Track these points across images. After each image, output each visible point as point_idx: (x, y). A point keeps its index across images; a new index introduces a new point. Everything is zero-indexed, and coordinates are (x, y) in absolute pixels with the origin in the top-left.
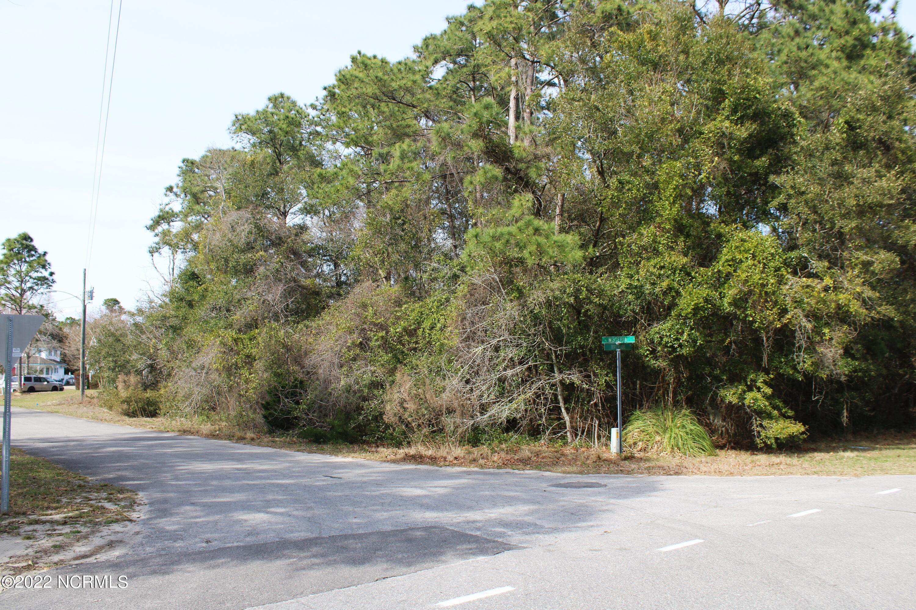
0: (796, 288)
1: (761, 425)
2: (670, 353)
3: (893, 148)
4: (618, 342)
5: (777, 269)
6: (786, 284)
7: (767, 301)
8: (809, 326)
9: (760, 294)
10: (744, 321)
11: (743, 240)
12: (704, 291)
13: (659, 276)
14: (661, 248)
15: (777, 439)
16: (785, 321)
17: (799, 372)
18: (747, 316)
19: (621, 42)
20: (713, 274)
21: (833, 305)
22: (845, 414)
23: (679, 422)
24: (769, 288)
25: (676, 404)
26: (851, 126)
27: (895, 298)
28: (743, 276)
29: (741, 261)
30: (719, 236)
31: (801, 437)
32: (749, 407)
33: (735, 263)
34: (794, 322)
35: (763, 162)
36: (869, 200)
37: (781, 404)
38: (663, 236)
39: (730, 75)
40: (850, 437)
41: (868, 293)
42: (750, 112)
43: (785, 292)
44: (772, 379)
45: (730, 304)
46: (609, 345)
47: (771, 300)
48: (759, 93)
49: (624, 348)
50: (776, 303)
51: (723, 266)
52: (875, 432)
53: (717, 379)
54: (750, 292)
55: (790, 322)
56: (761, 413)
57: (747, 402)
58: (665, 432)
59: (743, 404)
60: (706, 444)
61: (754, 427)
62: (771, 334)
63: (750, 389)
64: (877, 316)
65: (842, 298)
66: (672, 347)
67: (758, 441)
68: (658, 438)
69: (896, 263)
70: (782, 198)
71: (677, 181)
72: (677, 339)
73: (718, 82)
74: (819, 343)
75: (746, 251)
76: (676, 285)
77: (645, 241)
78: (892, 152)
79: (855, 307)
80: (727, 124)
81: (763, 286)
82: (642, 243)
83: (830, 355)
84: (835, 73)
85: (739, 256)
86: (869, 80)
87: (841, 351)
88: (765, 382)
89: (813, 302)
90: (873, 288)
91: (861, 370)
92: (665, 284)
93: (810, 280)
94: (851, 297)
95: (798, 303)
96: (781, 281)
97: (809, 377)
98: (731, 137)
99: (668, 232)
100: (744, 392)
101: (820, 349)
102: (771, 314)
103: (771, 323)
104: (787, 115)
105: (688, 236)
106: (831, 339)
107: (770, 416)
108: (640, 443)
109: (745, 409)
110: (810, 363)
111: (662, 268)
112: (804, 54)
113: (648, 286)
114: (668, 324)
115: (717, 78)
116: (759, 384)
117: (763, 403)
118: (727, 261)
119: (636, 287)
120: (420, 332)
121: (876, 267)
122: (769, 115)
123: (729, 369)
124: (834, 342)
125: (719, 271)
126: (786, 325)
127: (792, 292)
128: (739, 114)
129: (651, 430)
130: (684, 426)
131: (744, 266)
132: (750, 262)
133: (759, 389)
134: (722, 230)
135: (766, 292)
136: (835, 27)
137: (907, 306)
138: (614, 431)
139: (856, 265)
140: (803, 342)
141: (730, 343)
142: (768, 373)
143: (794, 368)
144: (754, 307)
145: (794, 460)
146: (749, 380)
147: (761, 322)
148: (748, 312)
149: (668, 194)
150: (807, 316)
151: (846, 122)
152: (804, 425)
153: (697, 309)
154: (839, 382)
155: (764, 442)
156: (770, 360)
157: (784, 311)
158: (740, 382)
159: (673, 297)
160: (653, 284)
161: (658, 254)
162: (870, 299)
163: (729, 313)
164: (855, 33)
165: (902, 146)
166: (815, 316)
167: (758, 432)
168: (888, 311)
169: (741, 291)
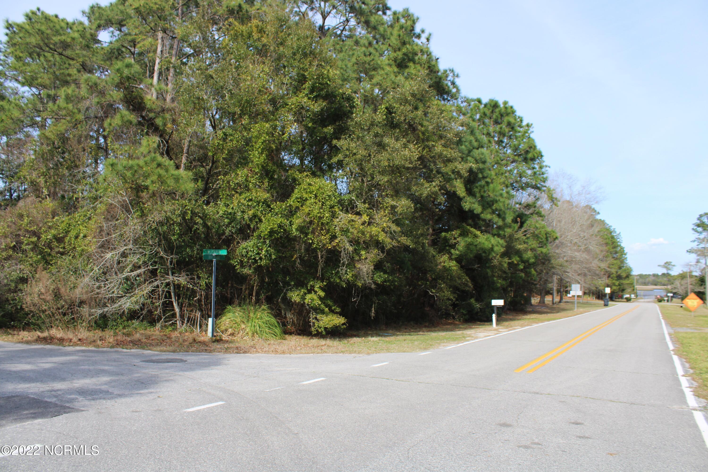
0: (344, 221)
1: (316, 318)
2: (254, 263)
3: (417, 129)
4: (214, 254)
5: (332, 207)
6: (337, 218)
7: (322, 229)
8: (351, 249)
9: (318, 224)
10: (306, 243)
11: (310, 184)
12: (279, 220)
13: (248, 207)
14: (251, 185)
15: (326, 328)
16: (334, 244)
17: (343, 281)
18: (308, 239)
19: (236, 31)
20: (286, 207)
21: (368, 236)
22: (373, 311)
23: (259, 314)
24: (325, 220)
25: (258, 301)
26: (389, 111)
27: (411, 232)
28: (307, 210)
29: (306, 199)
30: (294, 180)
31: (342, 327)
32: (308, 305)
33: (303, 201)
34: (341, 245)
35: (329, 130)
36: (397, 163)
37: (331, 304)
38: (253, 177)
39: (310, 64)
40: (383, 327)
41: (393, 227)
42: (323, 93)
43: (335, 223)
44: (325, 286)
45: (296, 230)
46: (207, 256)
47: (325, 229)
48: (330, 81)
49: (219, 259)
50: (328, 231)
51: (293, 202)
52: (401, 323)
53: (287, 284)
54: (311, 222)
55: (338, 245)
56: (316, 310)
57: (306, 301)
58: (248, 321)
59: (304, 303)
60: (278, 331)
61: (311, 319)
62: (324, 253)
63: (309, 292)
64: (397, 244)
65: (374, 230)
66: (254, 259)
67: (313, 329)
68: (243, 326)
69: (411, 207)
70: (340, 156)
71: (265, 137)
72: (258, 254)
73: (302, 69)
74: (358, 261)
75: (311, 192)
76: (259, 213)
77: (240, 179)
78: (417, 132)
79: (382, 237)
80: (305, 100)
81: (320, 218)
82: (238, 181)
83: (365, 270)
84: (387, 74)
85: (305, 196)
87: (372, 267)
88: (320, 287)
89: (355, 232)
90: (397, 224)
91: (389, 281)
92: (251, 213)
93: (354, 216)
94: (380, 230)
95: (345, 232)
96: (334, 215)
97: (351, 285)
98: (307, 109)
99: (256, 174)
100: (305, 294)
101: (358, 265)
102: (325, 238)
103: (324, 245)
104: (349, 99)
105: (272, 178)
106: (366, 258)
107: (323, 312)
108: (230, 330)
109: (305, 306)
110: (351, 275)
111: (251, 200)
112: (368, 59)
113: (239, 214)
114: (252, 242)
115: (302, 66)
116: (316, 289)
117: (317, 302)
118: (297, 198)
119: (230, 213)
120: (67, 239)
121: (399, 210)
122: (335, 97)
123: (296, 277)
124: (368, 260)
125: (290, 205)
126: (335, 247)
127: (341, 224)
128: (315, 94)
129: (238, 320)
130: (261, 318)
131: (308, 203)
132: (313, 200)
133: (316, 292)
134: (296, 176)
135: (322, 224)
136: (391, 44)
137: (419, 238)
138: (210, 321)
139: (387, 207)
140: (345, 260)
141: (297, 258)
142: (322, 281)
143: (340, 278)
144: (313, 232)
145: (336, 343)
146: (309, 286)
147: (318, 244)
148: (309, 237)
149: (257, 146)
150: (350, 242)
151: (386, 108)
152: (345, 318)
153: (272, 232)
154: (370, 289)
155: (317, 331)
156: (323, 271)
157: (334, 237)
158: (303, 287)
159: (257, 222)
160: (243, 212)
161: (248, 190)
162: (395, 232)
163: (295, 236)
164: (404, 50)
165: (423, 129)
166: (355, 242)
167: (314, 323)
168: (405, 240)
169: (304, 221)
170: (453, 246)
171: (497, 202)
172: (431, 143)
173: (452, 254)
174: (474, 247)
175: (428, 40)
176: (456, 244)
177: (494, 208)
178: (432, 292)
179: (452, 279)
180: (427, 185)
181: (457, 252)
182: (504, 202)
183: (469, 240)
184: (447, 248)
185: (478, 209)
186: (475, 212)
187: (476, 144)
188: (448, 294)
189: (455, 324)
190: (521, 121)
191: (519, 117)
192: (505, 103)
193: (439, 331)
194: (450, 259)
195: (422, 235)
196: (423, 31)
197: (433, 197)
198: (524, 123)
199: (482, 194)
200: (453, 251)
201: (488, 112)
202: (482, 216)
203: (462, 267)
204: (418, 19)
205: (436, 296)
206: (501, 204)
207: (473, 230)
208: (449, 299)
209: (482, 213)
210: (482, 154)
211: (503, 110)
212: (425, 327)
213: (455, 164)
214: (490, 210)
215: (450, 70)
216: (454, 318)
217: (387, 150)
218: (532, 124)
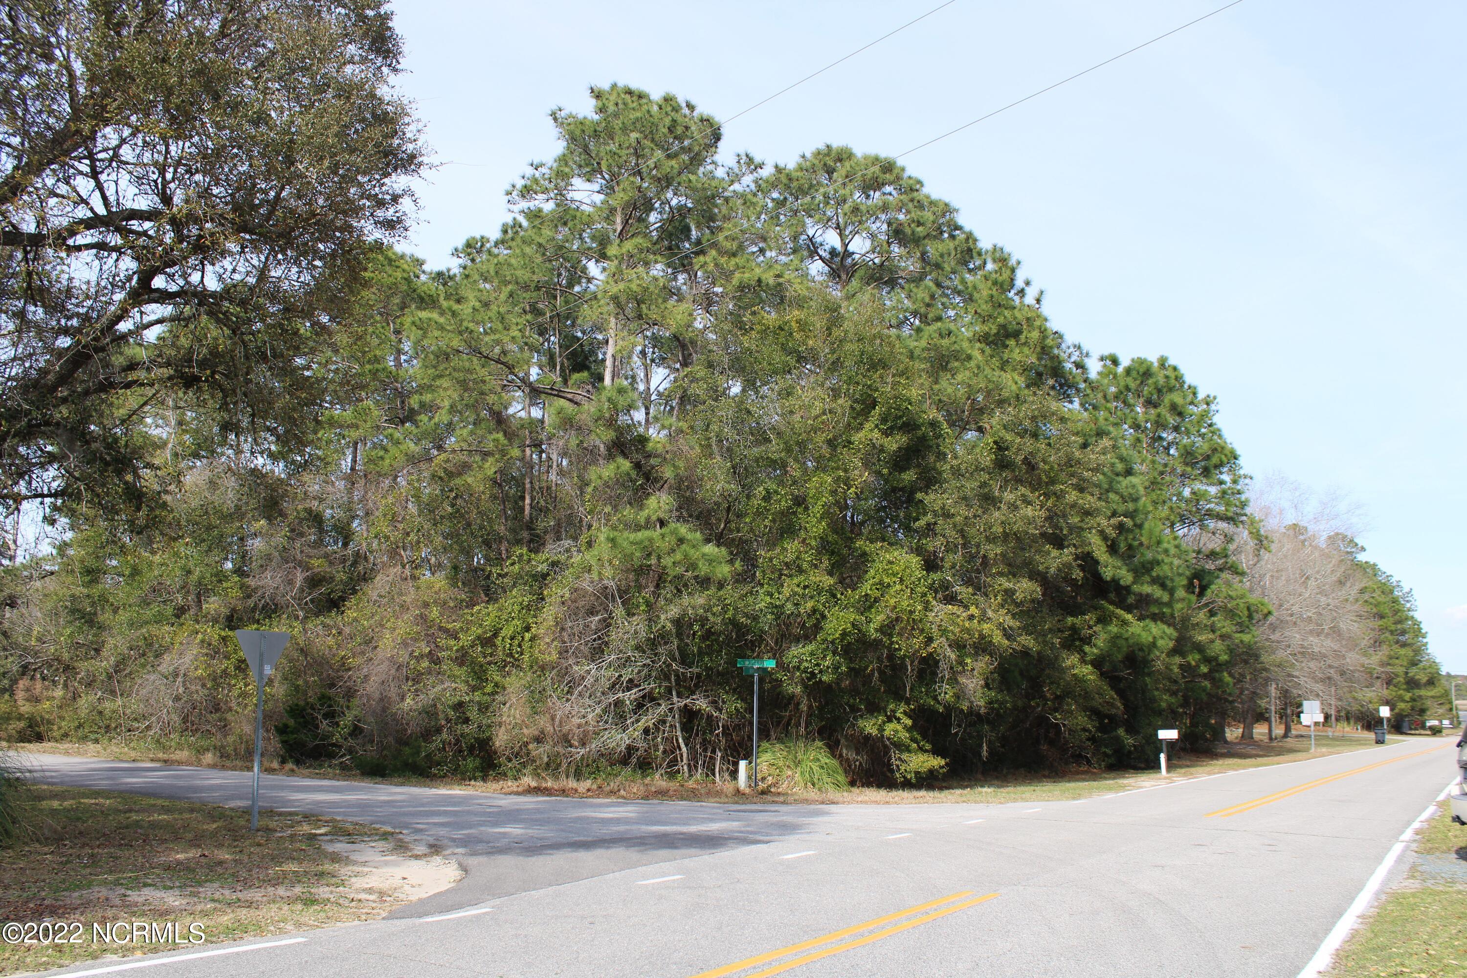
0: (941, 615)
1: (900, 759)
2: (809, 679)
3: (1038, 468)
4: (756, 666)
5: (924, 595)
6: (932, 611)
7: (913, 629)
8: (953, 656)
9: (908, 621)
10: (889, 648)
11: (890, 562)
12: (852, 616)
13: (803, 596)
14: (805, 565)
15: (917, 773)
16: (930, 650)
17: (939, 703)
18: (892, 643)
19: (764, 324)
20: (861, 597)
21: (977, 635)
22: (985, 749)
23: (812, 755)
24: (916, 616)
25: (809, 735)
26: (1000, 447)
27: (1034, 628)
28: (892, 602)
29: (889, 585)
30: (864, 554)
31: (942, 771)
32: (889, 739)
33: (883, 587)
34: (939, 651)
35: (909, 476)
36: (1015, 528)
37: (919, 738)
38: (806, 552)
39: (882, 382)
40: (979, 776)
41: (1009, 622)
42: (900, 422)
43: (931, 619)
44: (911, 710)
45: (876, 630)
46: (745, 668)
47: (918, 628)
48: (910, 404)
49: (763, 673)
50: (922, 631)
51: (870, 589)
52: (1005, 771)
53: (854, 709)
54: (897, 619)
55: (935, 651)
56: (901, 747)
57: (886, 733)
58: (797, 766)
59: (883, 736)
60: (842, 778)
61: (893, 760)
62: (916, 662)
63: (889, 720)
64: (1018, 648)
65: (986, 627)
66: (811, 672)
67: (897, 776)
68: (790, 773)
69: (1038, 592)
70: (929, 517)
71: (827, 498)
72: (818, 665)
73: (869, 387)
74: (960, 673)
75: (894, 575)
76: (821, 607)
77: (790, 557)
78: (1037, 472)
79: (998, 638)
80: (876, 434)
81: (911, 612)
82: (787, 560)
83: (971, 686)
84: (979, 367)
85: (886, 580)
86: (1013, 379)
87: (982, 682)
88: (905, 713)
89: (957, 630)
90: (1014, 616)
91: (997, 701)
92: (810, 604)
93: (956, 608)
94: (994, 628)
95: (944, 632)
96: (927, 608)
97: (948, 708)
98: (882, 450)
99: (812, 548)
100: (884, 723)
101: (963, 680)
102: (917, 642)
103: (917, 651)
104: (933, 424)
105: (832, 554)
106: (973, 670)
107: (908, 750)
108: (770, 778)
109: (883, 742)
110: (951, 694)
111: (805, 587)
113: (789, 605)
114: (810, 647)
116: (898, 715)
117: (904, 735)
118: (874, 584)
119: (776, 607)
120: (498, 641)
121: (1019, 596)
122: (918, 427)
123: (867, 698)
124: (975, 673)
125: (867, 595)
126: (931, 654)
127: (938, 620)
128: (889, 424)
129: (781, 763)
130: (818, 760)
131: (892, 591)
132: (898, 587)
133: (898, 720)
134: (867, 549)
135: (913, 619)
136: (979, 311)
137: (1045, 635)
138: (743, 764)
139: (999, 592)
140: (946, 672)
141: (873, 670)
142: (908, 704)
143: (935, 698)
144: (900, 634)
145: (936, 794)
146: (888, 710)
147: (907, 651)
148: (894, 639)
149: (816, 510)
150: (951, 646)
151: (995, 442)
152: (943, 757)
153: (844, 634)
154: (978, 715)
155: (904, 777)
156: (911, 690)
157: (930, 640)
158: (879, 712)
159: (818, 619)
160: (796, 605)
161: (801, 571)
162: (1010, 628)
163: (875, 640)
164: (1001, 320)
165: (1047, 467)
166: (958, 645)
167: (898, 766)
168: (1028, 641)
169: (888, 617)
170: (1087, 640)
171: (1158, 563)
172: (1059, 487)
173: (1085, 653)
174: (1123, 642)
175: (1038, 301)
176: (1091, 636)
177: (1154, 574)
178: (1056, 718)
179: (1087, 695)
180: (1055, 553)
181: (1095, 651)
182: (1171, 563)
183: (1114, 629)
184: (1077, 643)
185: (1126, 577)
186: (1122, 582)
187: (1120, 467)
188: (1082, 720)
189: (1094, 774)
190: (1195, 394)
191: (1190, 387)
192: (1163, 362)
193: (1069, 781)
194: (1083, 661)
195: (1050, 630)
196: (1028, 283)
197: (1065, 571)
198: (1201, 396)
199: (1130, 541)
200: (1087, 648)
201: (1133, 385)
202: (1136, 588)
203: (1103, 675)
204: (1019, 263)
205: (1064, 725)
206: (1166, 568)
207: (1119, 612)
208: (1084, 730)
209: (1134, 583)
210: (1134, 486)
211: (1162, 381)
212: (1045, 776)
213: (1098, 519)
214: (1147, 578)
215: (1075, 346)
216: (1088, 762)
217: (999, 508)
218: (1215, 398)
